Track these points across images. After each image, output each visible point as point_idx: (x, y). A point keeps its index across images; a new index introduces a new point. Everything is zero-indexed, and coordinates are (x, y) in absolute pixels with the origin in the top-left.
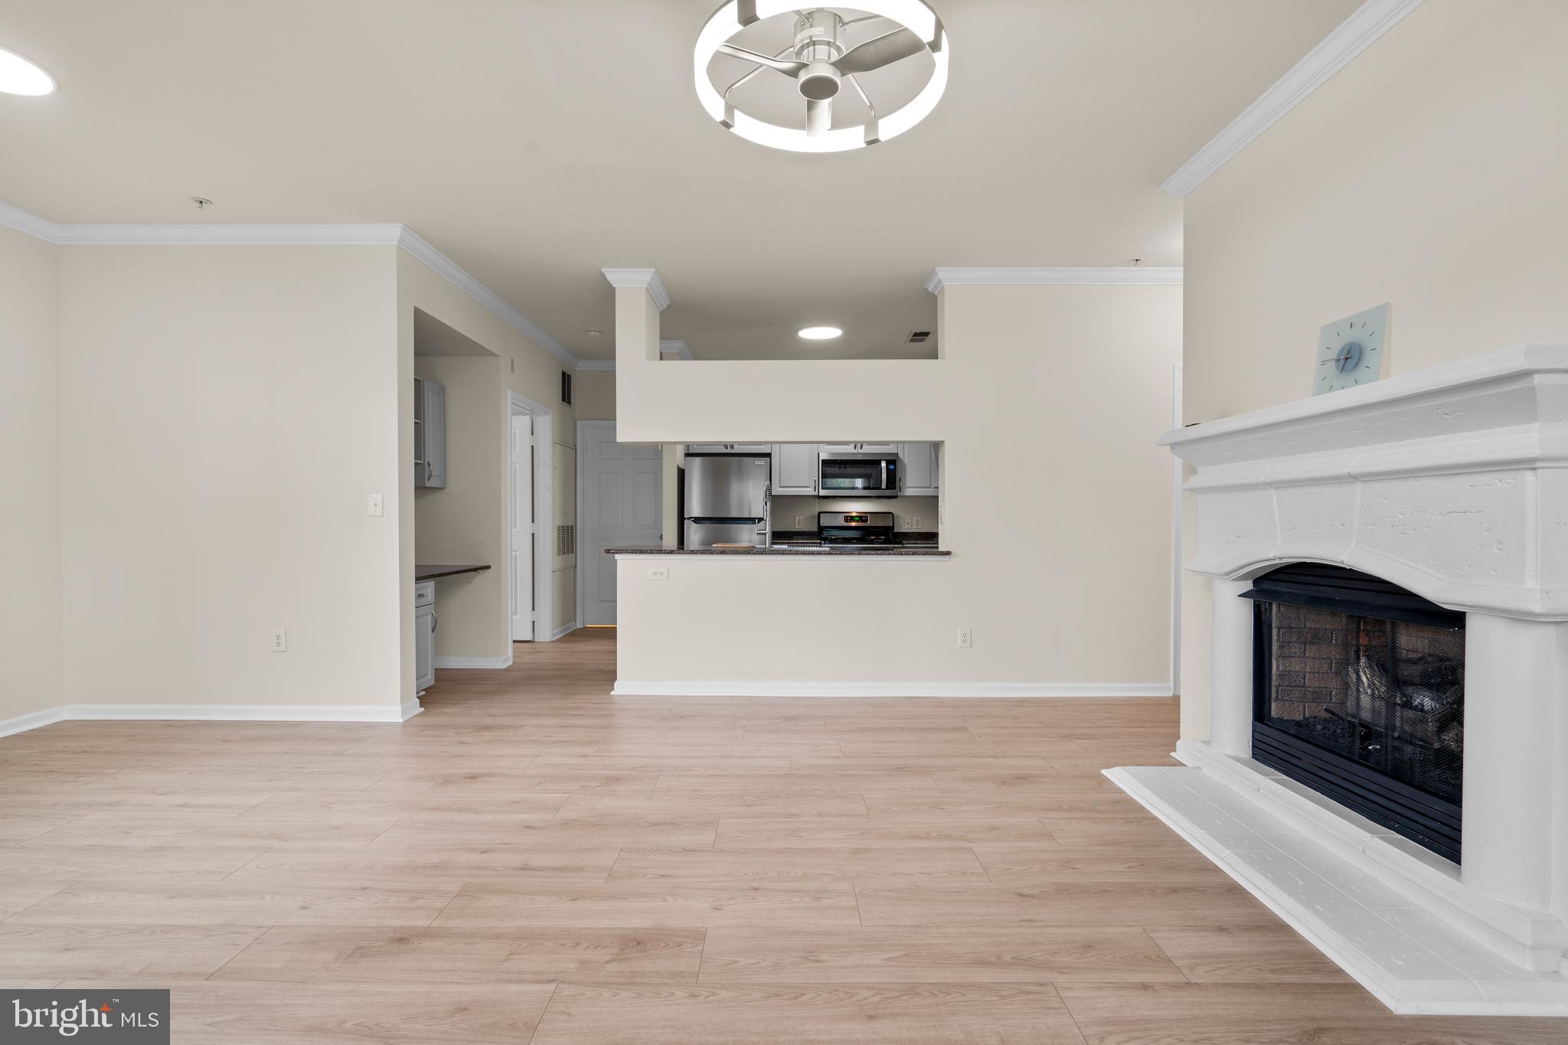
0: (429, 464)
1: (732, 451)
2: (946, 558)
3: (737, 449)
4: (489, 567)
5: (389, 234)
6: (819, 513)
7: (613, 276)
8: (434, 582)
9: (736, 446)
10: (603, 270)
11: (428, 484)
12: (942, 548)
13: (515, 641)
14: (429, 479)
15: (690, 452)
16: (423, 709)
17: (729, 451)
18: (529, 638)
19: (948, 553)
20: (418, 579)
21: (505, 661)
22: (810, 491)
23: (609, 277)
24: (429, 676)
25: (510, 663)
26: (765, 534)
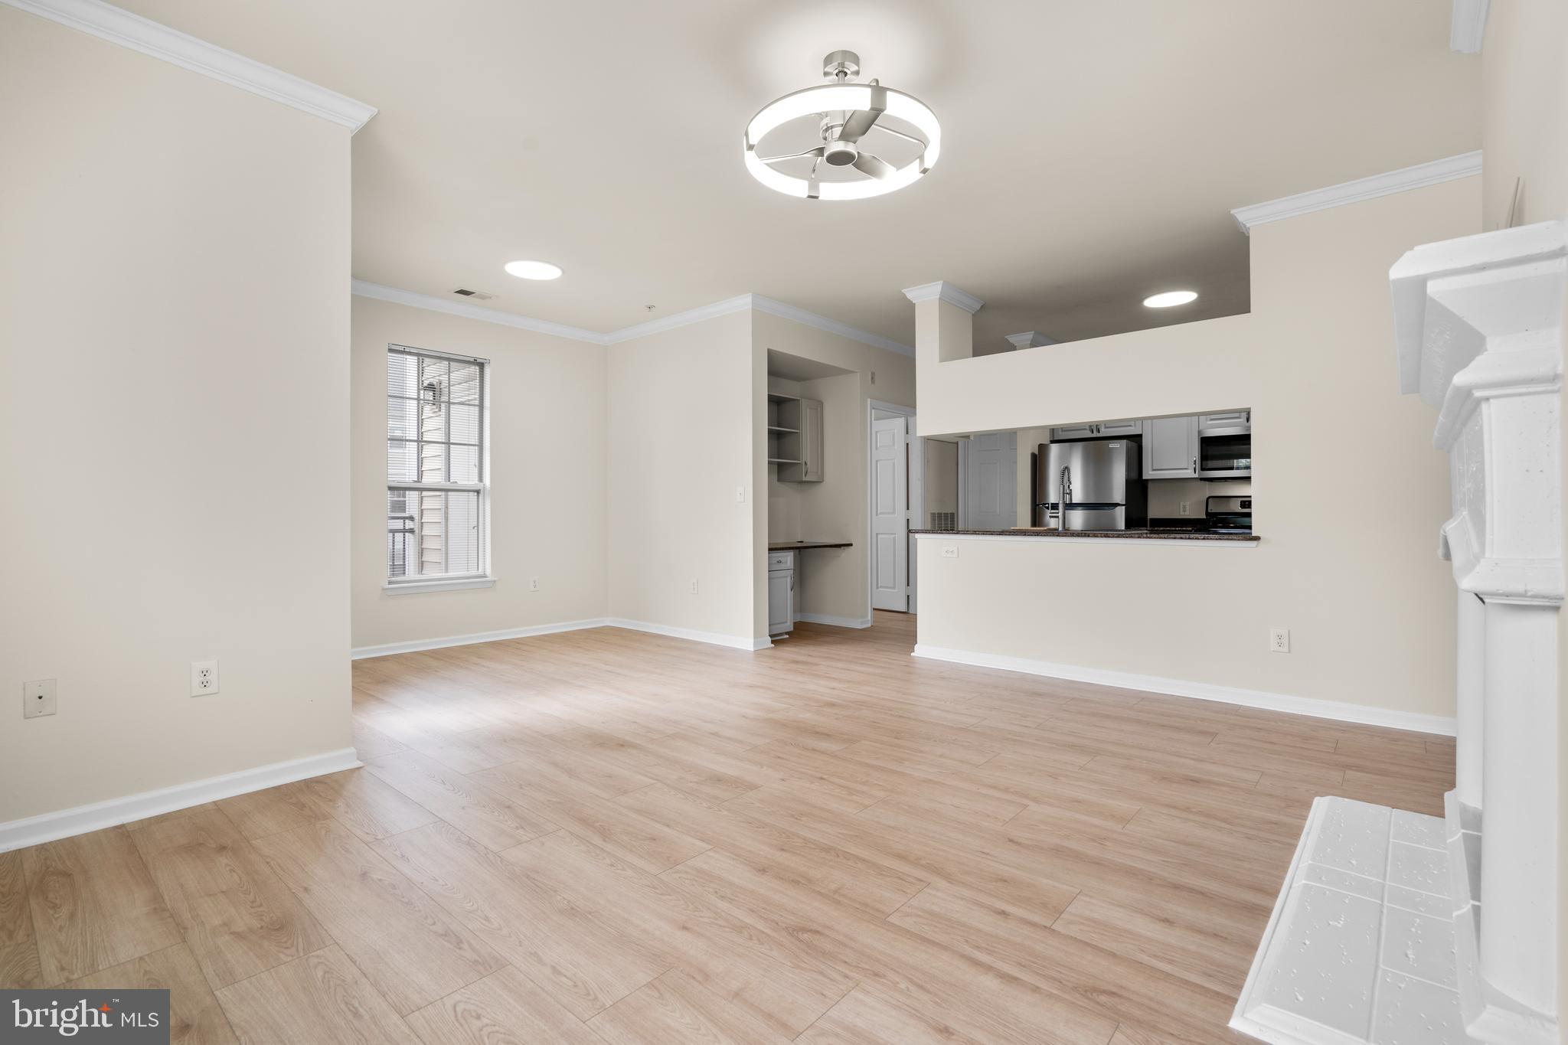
0: (805, 463)
1: (1099, 435)
2: (1253, 544)
3: (1104, 433)
4: (851, 545)
5: (744, 303)
6: (1208, 499)
7: (912, 294)
8: (792, 553)
9: (1102, 429)
10: (903, 291)
11: (804, 479)
12: (1255, 533)
13: (874, 609)
14: (805, 475)
15: (1055, 439)
16: (773, 645)
17: (1095, 435)
18: (904, 609)
19: (1257, 538)
20: (770, 550)
21: (862, 623)
22: (1189, 473)
23: (909, 296)
24: (789, 624)
25: (869, 625)
26: (1058, 517)
